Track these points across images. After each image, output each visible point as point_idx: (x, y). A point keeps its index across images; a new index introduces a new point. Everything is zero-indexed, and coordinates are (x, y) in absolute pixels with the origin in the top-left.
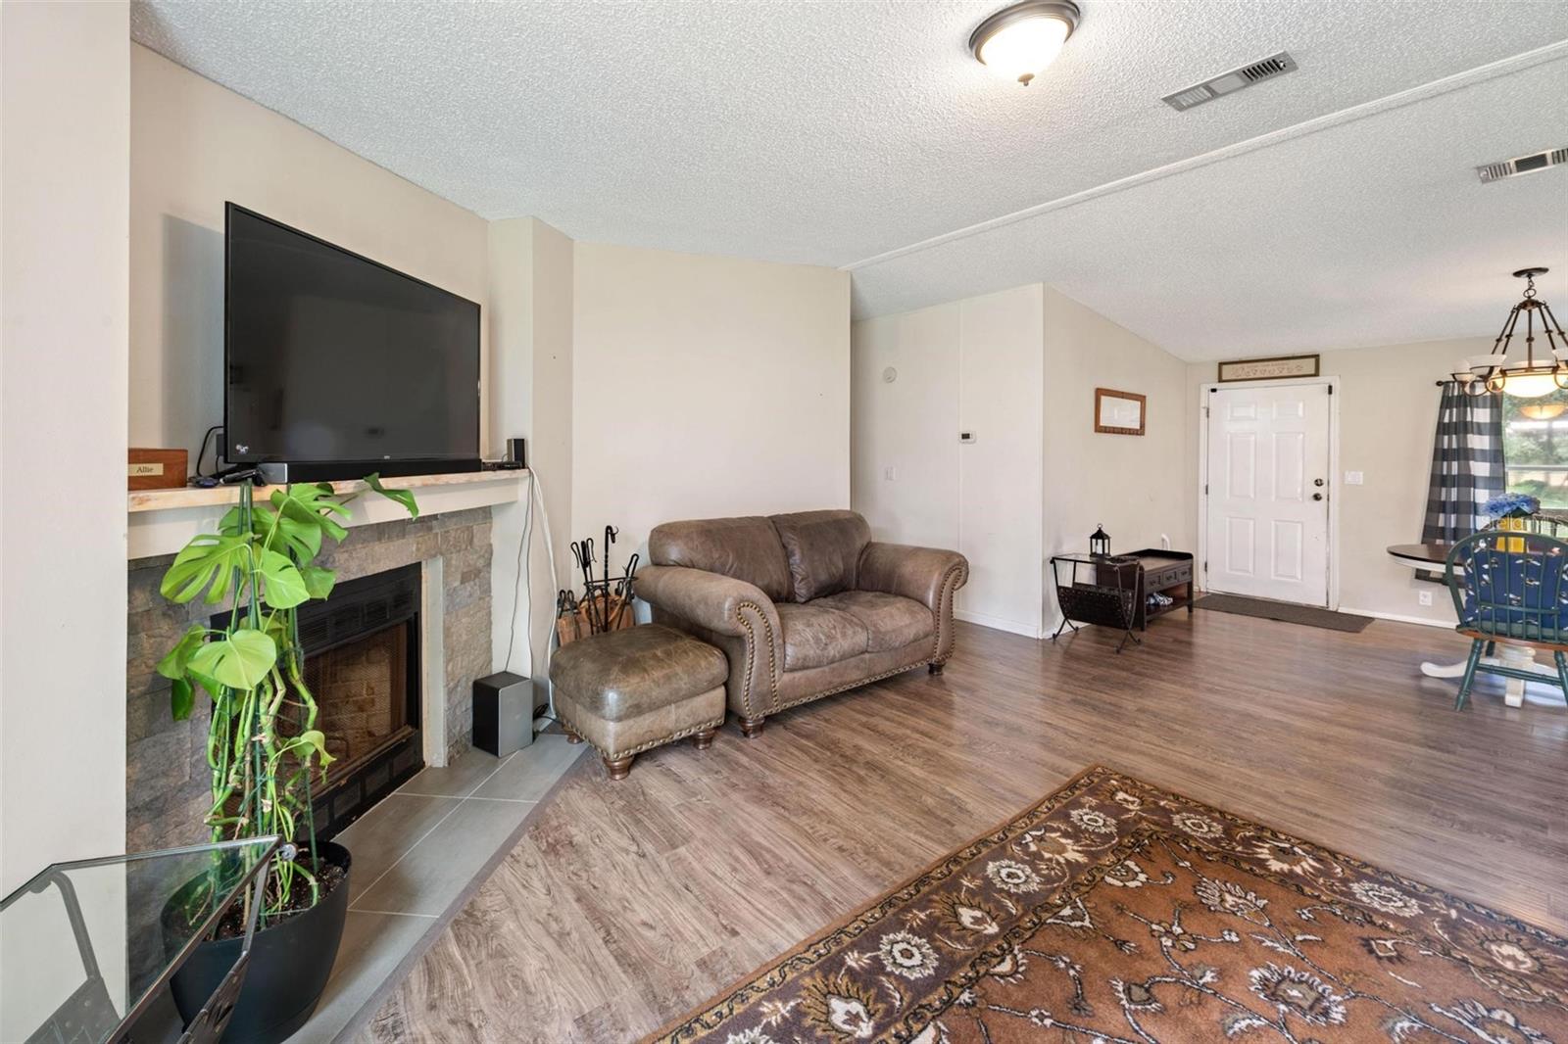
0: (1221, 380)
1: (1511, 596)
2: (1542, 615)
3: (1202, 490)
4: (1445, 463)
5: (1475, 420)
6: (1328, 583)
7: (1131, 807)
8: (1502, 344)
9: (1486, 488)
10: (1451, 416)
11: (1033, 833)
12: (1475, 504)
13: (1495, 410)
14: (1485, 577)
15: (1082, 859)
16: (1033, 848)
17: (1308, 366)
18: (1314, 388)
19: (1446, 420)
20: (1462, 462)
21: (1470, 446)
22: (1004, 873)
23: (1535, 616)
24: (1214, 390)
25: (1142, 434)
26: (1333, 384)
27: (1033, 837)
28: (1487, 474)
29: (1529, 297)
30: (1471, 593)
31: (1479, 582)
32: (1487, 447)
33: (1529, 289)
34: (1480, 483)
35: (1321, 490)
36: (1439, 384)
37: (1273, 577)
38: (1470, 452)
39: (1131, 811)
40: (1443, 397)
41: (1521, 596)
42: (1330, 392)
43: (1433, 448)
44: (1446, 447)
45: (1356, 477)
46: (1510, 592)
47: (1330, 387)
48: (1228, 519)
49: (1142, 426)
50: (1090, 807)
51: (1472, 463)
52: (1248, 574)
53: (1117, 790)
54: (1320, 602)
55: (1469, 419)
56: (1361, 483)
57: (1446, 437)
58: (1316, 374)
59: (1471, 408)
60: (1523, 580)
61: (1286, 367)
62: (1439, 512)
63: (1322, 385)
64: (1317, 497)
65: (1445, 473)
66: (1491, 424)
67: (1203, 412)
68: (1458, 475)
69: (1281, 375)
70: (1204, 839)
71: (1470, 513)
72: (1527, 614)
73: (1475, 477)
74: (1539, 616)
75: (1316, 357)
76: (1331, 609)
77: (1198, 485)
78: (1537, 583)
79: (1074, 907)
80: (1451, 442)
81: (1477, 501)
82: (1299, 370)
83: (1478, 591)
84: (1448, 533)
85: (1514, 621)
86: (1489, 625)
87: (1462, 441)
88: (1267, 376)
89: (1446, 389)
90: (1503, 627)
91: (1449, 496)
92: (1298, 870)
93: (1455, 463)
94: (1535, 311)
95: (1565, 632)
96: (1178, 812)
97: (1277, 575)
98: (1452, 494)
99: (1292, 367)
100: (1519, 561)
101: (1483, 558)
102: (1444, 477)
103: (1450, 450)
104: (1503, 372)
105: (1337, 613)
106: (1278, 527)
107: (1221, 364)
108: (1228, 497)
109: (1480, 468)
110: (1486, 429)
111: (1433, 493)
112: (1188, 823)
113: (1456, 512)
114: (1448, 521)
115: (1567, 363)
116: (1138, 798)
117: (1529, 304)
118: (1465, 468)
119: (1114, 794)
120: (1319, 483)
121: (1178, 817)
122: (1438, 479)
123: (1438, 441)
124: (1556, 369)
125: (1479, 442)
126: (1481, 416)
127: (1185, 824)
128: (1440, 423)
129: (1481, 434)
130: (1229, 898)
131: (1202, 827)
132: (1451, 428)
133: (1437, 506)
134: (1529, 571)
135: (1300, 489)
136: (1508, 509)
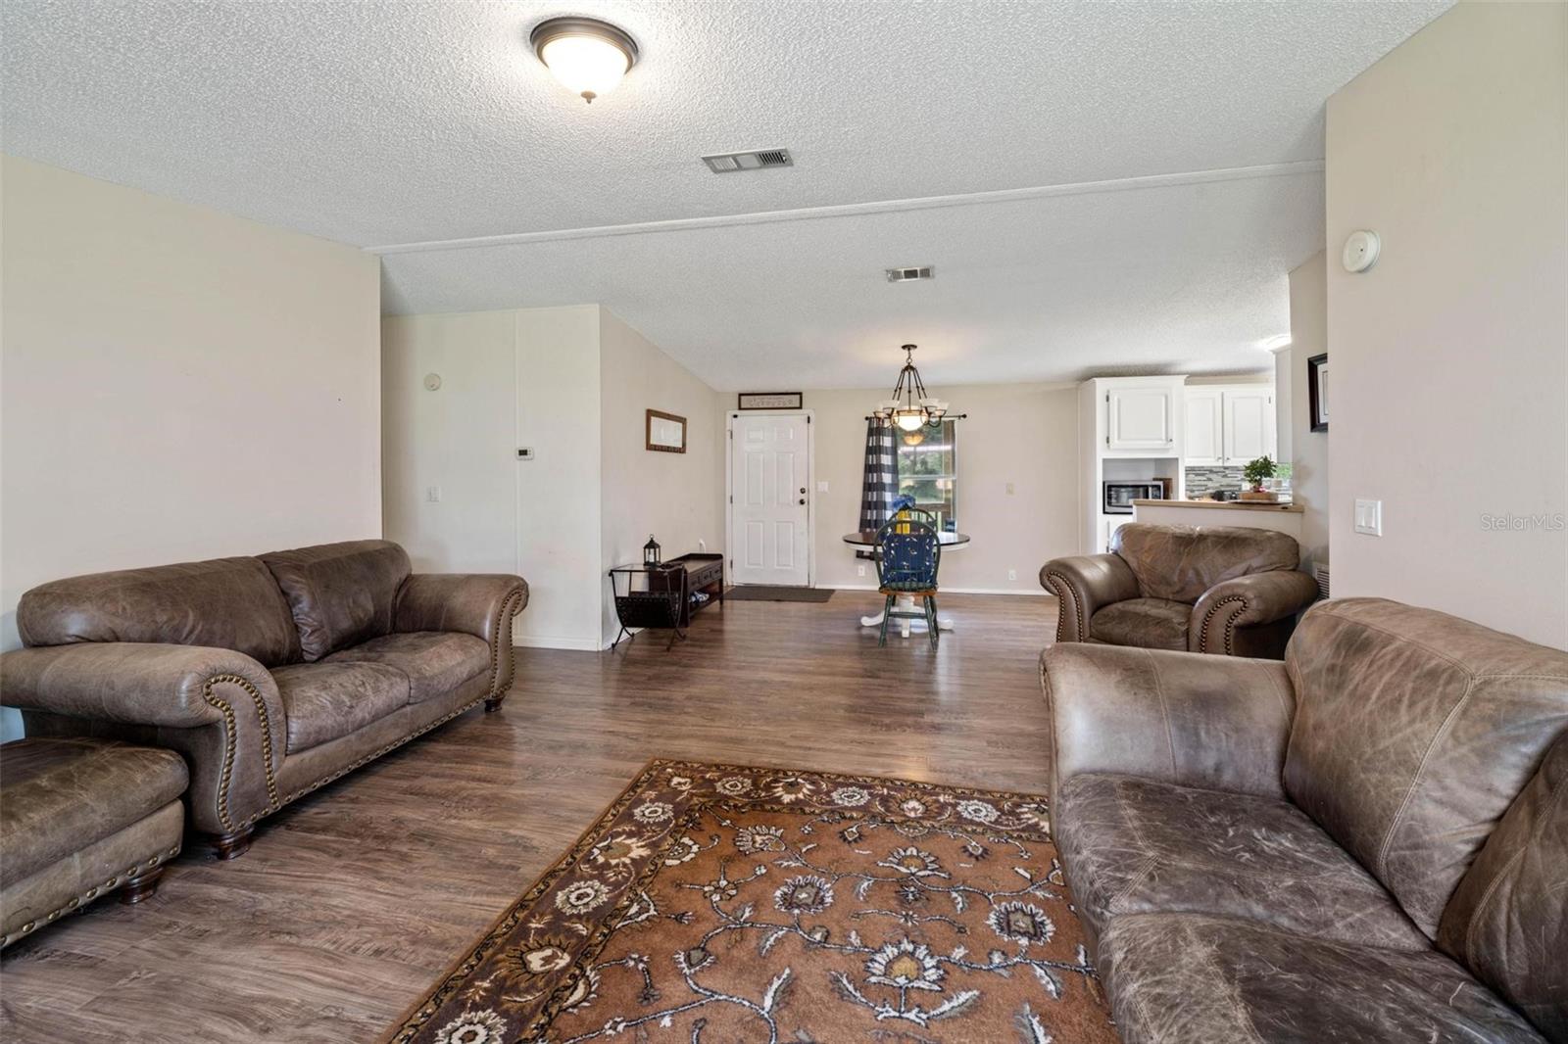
0: (740, 409)
1: (904, 563)
2: (919, 575)
3: (728, 500)
4: (870, 474)
5: (884, 445)
6: (809, 567)
7: (684, 788)
8: (897, 393)
10: (873, 442)
11: (601, 845)
13: (894, 438)
14: (892, 552)
15: (645, 852)
16: (601, 860)
17: (795, 401)
18: (796, 418)
19: (870, 445)
20: (878, 474)
21: (882, 463)
22: (573, 897)
23: (915, 575)
24: (735, 416)
25: (684, 452)
26: (810, 416)
27: (601, 849)
28: (890, 482)
29: (909, 363)
30: (886, 564)
31: (889, 556)
32: (890, 463)
33: (909, 358)
34: (887, 488)
35: (803, 497)
36: (867, 418)
37: (776, 567)
38: (882, 467)
39: (684, 791)
40: (869, 428)
41: (909, 562)
42: (809, 422)
43: (864, 464)
44: (870, 463)
45: (824, 486)
46: (904, 561)
47: (809, 418)
48: (746, 523)
49: (684, 445)
50: (650, 801)
51: (883, 474)
52: (759, 567)
53: (672, 777)
54: (803, 583)
55: (881, 444)
56: (827, 490)
57: (870, 456)
58: (800, 408)
59: (883, 436)
60: (909, 552)
61: (783, 400)
62: (867, 510)
63: (804, 416)
64: (802, 502)
65: (870, 482)
66: (892, 447)
67: (728, 434)
68: (877, 483)
69: (779, 407)
70: (739, 796)
71: (883, 509)
72: (911, 574)
73: (884, 484)
75: (800, 394)
76: (810, 587)
77: (725, 495)
78: (916, 554)
79: (640, 901)
80: (872, 460)
82: (790, 404)
83: (889, 562)
84: (873, 524)
85: (906, 580)
86: (894, 585)
87: (879, 459)
88: (770, 406)
89: (870, 422)
90: (900, 584)
91: (872, 497)
92: (801, 796)
93: (875, 475)
94: (912, 373)
95: (928, 584)
96: (720, 780)
97: (778, 565)
98: (874, 496)
99: (786, 400)
100: (908, 540)
101: (890, 539)
102: (870, 484)
103: (873, 465)
104: (898, 412)
105: (814, 589)
106: (778, 526)
107: (740, 395)
108: (746, 505)
109: (887, 478)
110: (889, 451)
111: (865, 496)
112: (727, 786)
113: (876, 508)
114: (872, 515)
115: (926, 408)
116: (689, 777)
117: (909, 368)
118: (880, 478)
119: (670, 781)
120: (803, 491)
121: (720, 783)
122: (867, 486)
123: (867, 459)
124: (921, 411)
125: (886, 460)
126: (887, 442)
127: (725, 788)
128: (868, 447)
129: (887, 454)
130: (758, 839)
131: (737, 786)
132: (873, 450)
133: (867, 505)
134: (913, 545)
135: (791, 497)
136: (901, 505)
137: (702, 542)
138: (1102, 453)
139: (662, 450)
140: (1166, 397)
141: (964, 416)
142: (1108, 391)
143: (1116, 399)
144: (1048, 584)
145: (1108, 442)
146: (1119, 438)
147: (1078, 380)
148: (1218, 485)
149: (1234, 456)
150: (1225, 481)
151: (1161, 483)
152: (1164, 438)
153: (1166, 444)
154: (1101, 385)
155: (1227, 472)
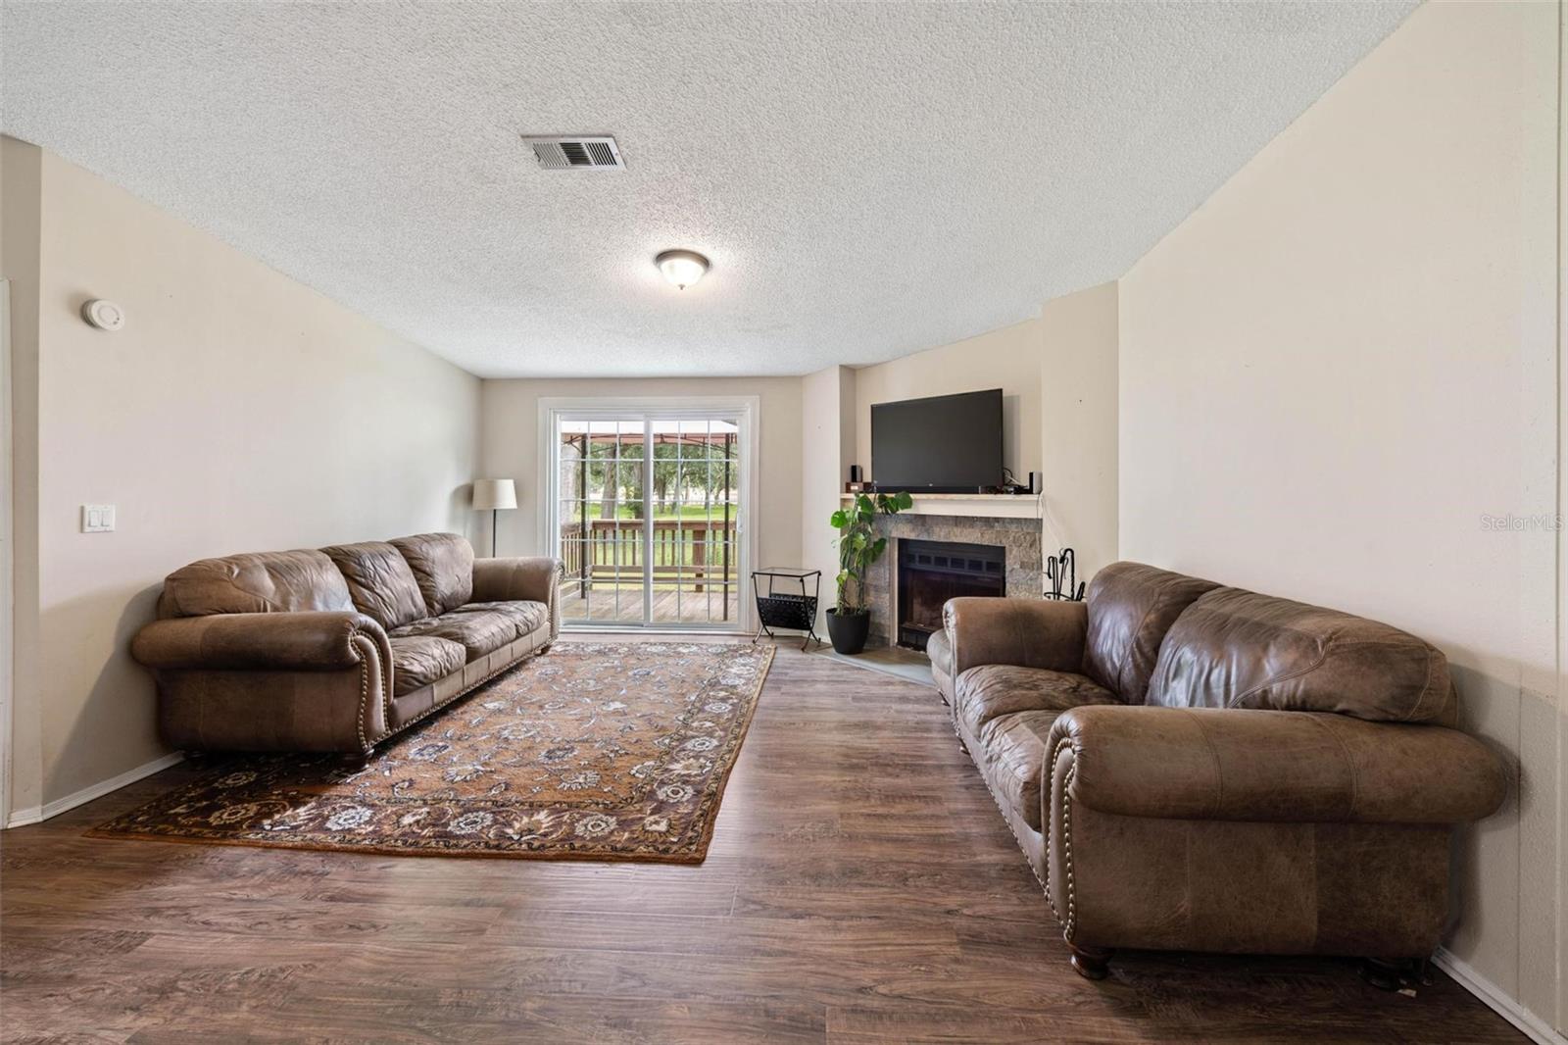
7: (652, 818)
11: (707, 769)
15: (671, 767)
16: (702, 760)
22: (707, 744)
27: (706, 766)
39: (651, 814)
50: (682, 803)
53: (668, 831)
70: (592, 815)
79: (665, 744)
92: (526, 820)
96: (612, 833)
112: (604, 825)
116: (647, 831)
119: (670, 826)
121: (612, 827)
127: (606, 823)
130: (581, 780)
131: (592, 826)
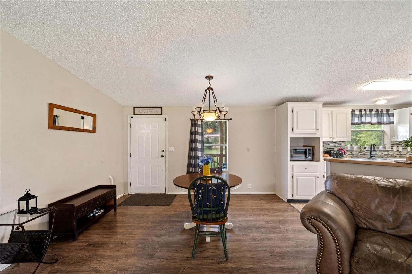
0: (134, 114)
1: (208, 204)
2: (216, 210)
3: (129, 155)
4: (192, 144)
5: (198, 131)
6: (165, 185)
8: (203, 102)
9: (200, 151)
10: (193, 130)
12: (198, 156)
13: (202, 128)
14: (200, 196)
17: (159, 111)
18: (160, 119)
19: (192, 131)
20: (195, 143)
21: (197, 139)
23: (214, 211)
24: (132, 117)
25: (95, 132)
26: (166, 118)
28: (200, 147)
29: (209, 86)
30: (196, 203)
31: (198, 199)
32: (200, 139)
33: (209, 83)
34: (199, 150)
35: (163, 154)
36: (190, 119)
37: (151, 185)
38: (197, 141)
40: (191, 124)
41: (210, 203)
42: (165, 121)
43: (189, 140)
44: (192, 139)
45: (172, 149)
46: (208, 202)
47: (165, 119)
48: (137, 166)
49: (94, 128)
51: (197, 144)
52: (143, 185)
54: (163, 192)
55: (197, 131)
56: (173, 151)
57: (192, 136)
58: (162, 114)
59: (197, 127)
60: (211, 196)
61: (153, 111)
62: (191, 159)
63: (163, 118)
64: (162, 156)
65: (192, 147)
66: (201, 132)
67: (129, 125)
68: (195, 148)
69: (152, 113)
71: (197, 159)
72: (212, 211)
73: (198, 148)
74: (216, 211)
75: (162, 108)
76: (167, 193)
77: (127, 153)
78: (215, 197)
80: (193, 137)
81: (199, 155)
82: (157, 112)
83: (198, 203)
84: (193, 166)
85: (208, 213)
86: (201, 217)
87: (195, 137)
88: (148, 113)
89: (192, 121)
90: (205, 216)
91: (193, 154)
93: (194, 144)
94: (211, 91)
95: (222, 214)
97: (152, 184)
98: (193, 153)
99: (155, 111)
100: (210, 188)
101: (199, 188)
102: (192, 148)
103: (193, 139)
104: (204, 111)
105: (168, 195)
106: (152, 167)
107: (134, 108)
108: (137, 157)
109: (199, 146)
110: (200, 134)
111: (190, 153)
113: (194, 159)
114: (193, 162)
115: (219, 108)
117: (209, 88)
118: (196, 145)
120: (163, 151)
122: (191, 149)
123: (190, 137)
124: (216, 111)
125: (199, 138)
126: (199, 130)
128: (191, 132)
129: (199, 135)
132: (193, 133)
133: (190, 157)
134: (213, 191)
135: (158, 154)
136: (205, 162)
137: (111, 177)
138: (290, 135)
139: (73, 130)
140: (316, 111)
141: (231, 119)
142: (293, 108)
143: (296, 111)
144: (310, 225)
145: (293, 130)
146: (297, 129)
147: (275, 105)
148: (326, 148)
149: (336, 137)
150: (329, 147)
151: (311, 148)
152: (315, 128)
153: (316, 131)
154: (290, 105)
155: (329, 143)
